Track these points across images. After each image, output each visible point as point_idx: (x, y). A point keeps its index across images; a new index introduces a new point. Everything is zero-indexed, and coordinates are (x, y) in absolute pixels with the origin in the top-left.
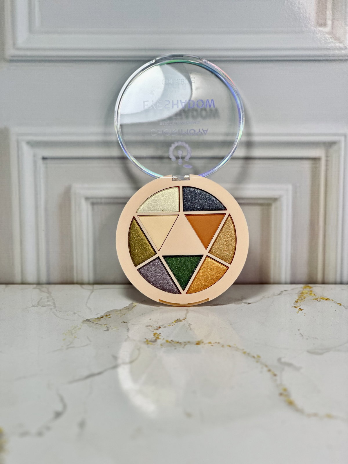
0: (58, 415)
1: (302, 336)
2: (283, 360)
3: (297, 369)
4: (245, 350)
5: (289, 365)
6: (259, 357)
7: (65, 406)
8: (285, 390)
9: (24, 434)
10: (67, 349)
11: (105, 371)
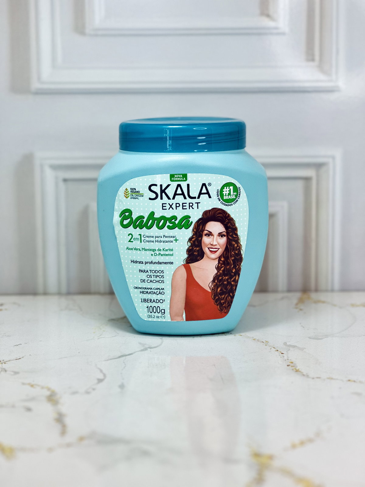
0: (100, 381)
1: (304, 327)
2: (288, 344)
3: (302, 349)
4: (254, 338)
5: (294, 347)
6: (267, 342)
7: (105, 375)
8: (292, 363)
9: (75, 393)
10: (98, 339)
11: (135, 352)
